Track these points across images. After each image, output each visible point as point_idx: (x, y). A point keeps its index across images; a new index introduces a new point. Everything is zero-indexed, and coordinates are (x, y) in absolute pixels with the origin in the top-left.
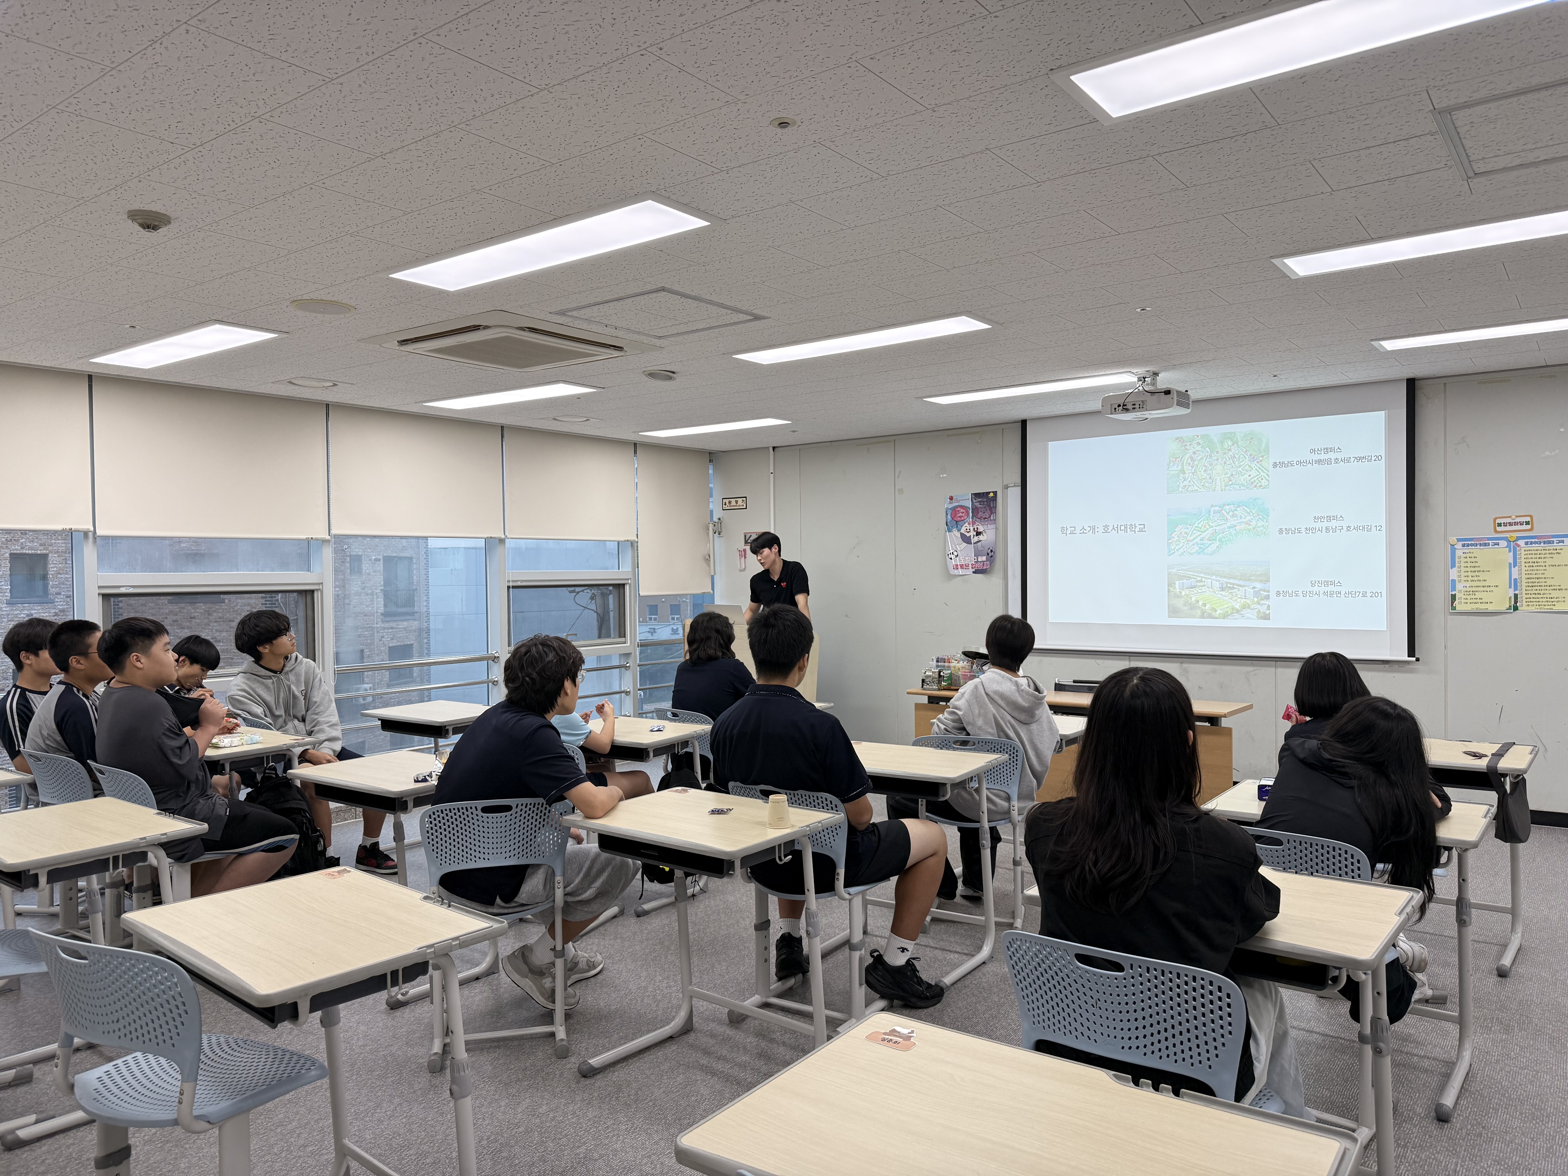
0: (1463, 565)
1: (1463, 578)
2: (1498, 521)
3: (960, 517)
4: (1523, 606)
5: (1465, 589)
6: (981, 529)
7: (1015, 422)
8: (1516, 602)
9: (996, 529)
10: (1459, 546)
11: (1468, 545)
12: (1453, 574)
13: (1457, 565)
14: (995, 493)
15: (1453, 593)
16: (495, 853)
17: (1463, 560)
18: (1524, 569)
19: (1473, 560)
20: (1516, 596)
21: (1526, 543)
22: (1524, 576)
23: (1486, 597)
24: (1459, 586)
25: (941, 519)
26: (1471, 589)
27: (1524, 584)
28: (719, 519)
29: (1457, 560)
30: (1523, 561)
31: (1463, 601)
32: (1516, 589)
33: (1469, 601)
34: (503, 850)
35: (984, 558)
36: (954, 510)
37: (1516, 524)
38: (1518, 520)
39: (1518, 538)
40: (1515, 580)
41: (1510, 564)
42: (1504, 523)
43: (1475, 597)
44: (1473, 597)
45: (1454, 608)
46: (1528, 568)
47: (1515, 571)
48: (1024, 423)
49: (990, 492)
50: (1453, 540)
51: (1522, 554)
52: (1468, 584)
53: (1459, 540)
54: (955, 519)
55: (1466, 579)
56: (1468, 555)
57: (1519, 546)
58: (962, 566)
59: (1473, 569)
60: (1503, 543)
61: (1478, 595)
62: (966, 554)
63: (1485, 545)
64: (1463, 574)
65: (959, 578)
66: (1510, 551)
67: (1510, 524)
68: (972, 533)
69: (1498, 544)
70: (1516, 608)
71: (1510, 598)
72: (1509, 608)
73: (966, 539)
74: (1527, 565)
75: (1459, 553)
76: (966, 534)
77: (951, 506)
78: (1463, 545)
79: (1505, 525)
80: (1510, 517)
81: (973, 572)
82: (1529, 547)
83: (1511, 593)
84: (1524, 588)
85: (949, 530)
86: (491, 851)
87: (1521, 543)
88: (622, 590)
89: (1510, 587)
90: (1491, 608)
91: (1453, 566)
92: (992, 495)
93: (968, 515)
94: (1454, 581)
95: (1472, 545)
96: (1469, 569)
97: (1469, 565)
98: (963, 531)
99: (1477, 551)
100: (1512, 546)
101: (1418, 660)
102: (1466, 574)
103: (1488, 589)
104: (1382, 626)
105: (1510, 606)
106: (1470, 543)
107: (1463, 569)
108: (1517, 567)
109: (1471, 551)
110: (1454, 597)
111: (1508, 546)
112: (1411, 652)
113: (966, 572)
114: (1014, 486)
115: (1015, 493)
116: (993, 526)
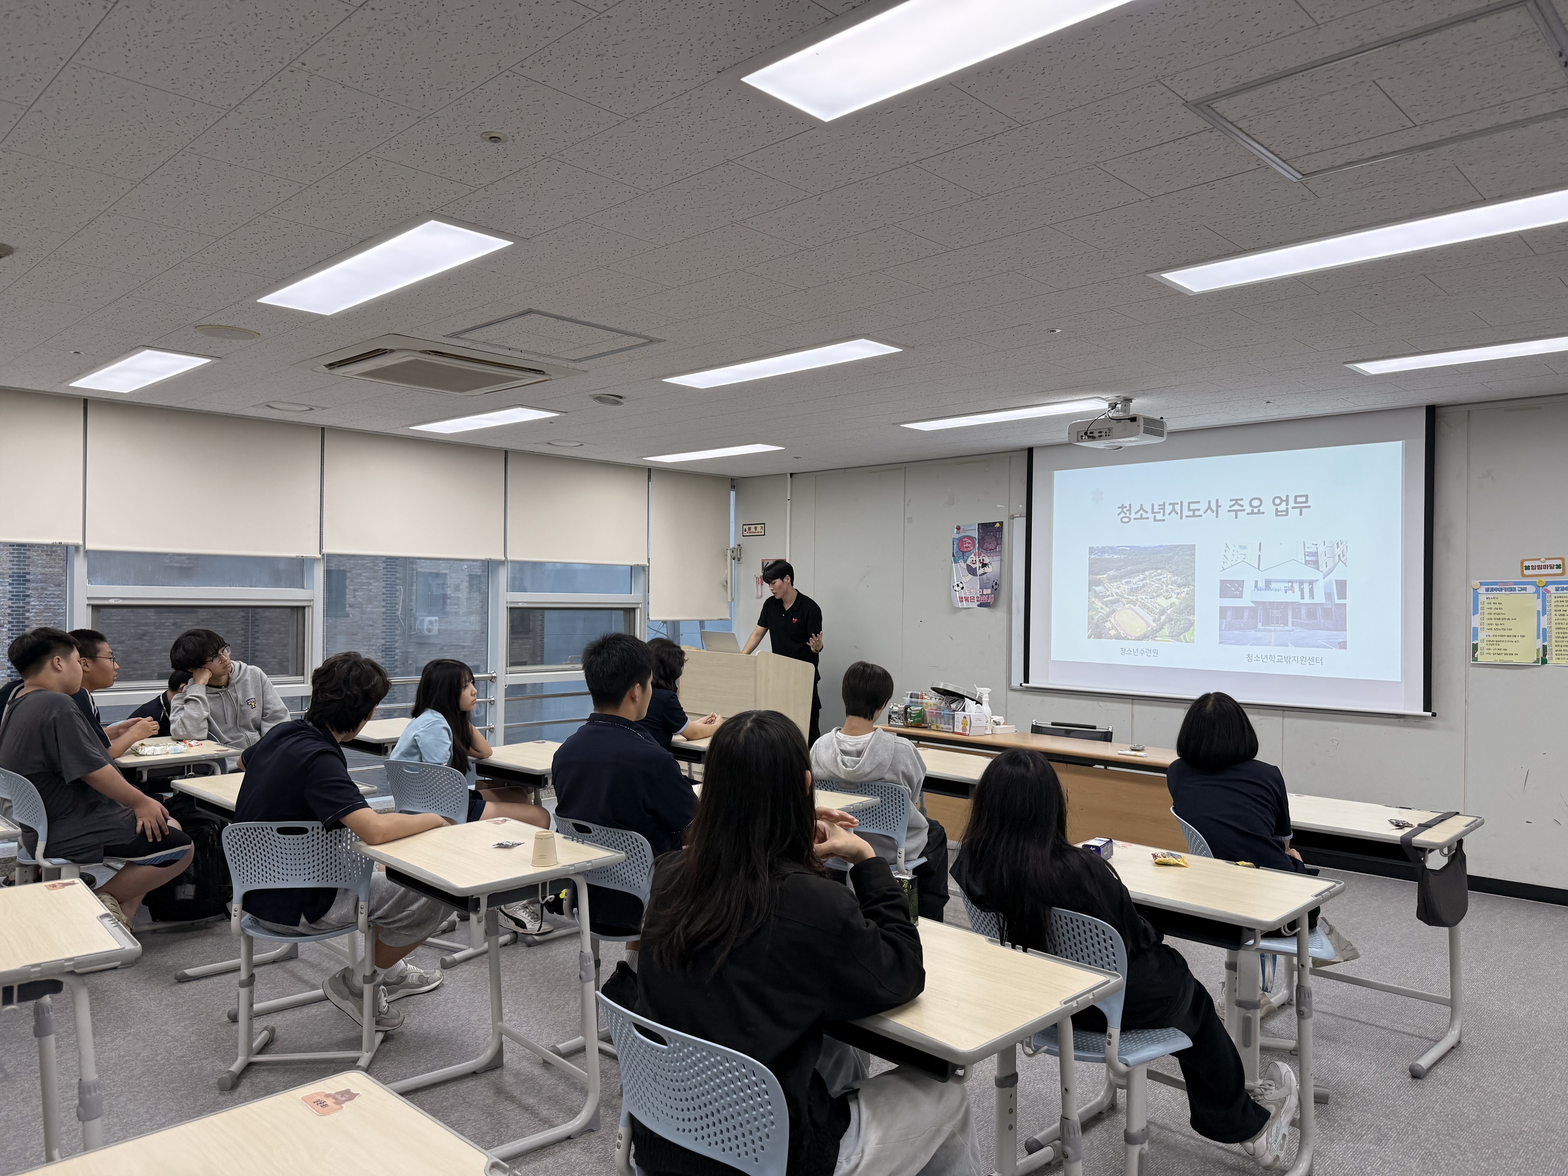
0: (1486, 611)
1: (1486, 627)
2: (1526, 564)
3: (966, 547)
4: (1552, 659)
5: (1489, 638)
6: (987, 561)
7: (1022, 450)
8: (1545, 655)
9: (1001, 561)
10: (1482, 590)
11: (1492, 590)
12: (1476, 621)
13: (1480, 611)
14: (1001, 523)
15: (1475, 642)
16: (294, 875)
17: (1486, 606)
18: (1554, 617)
19: (1498, 606)
20: (1545, 648)
21: (1557, 589)
22: (1554, 626)
23: (1511, 648)
24: (1482, 635)
26: (1495, 639)
27: (1554, 635)
28: (739, 545)
29: (1480, 606)
30: (1553, 608)
31: (1486, 651)
32: (1544, 640)
33: (1492, 652)
34: (302, 872)
35: (989, 591)
36: (961, 541)
37: (1545, 567)
38: (1548, 563)
39: (1548, 584)
40: (1544, 630)
41: (1538, 612)
42: (1533, 566)
43: (1500, 648)
44: (1497, 647)
45: (1476, 660)
46: (1558, 617)
47: (1544, 620)
48: (1030, 450)
49: (996, 523)
50: (1475, 583)
51: (1552, 599)
52: (1491, 633)
53: (1482, 584)
54: (961, 550)
55: (1490, 627)
56: (1492, 601)
57: (1548, 592)
58: (967, 600)
59: (1498, 617)
60: (1531, 589)
61: (1502, 645)
62: (972, 587)
63: (1511, 590)
64: (1486, 622)
65: (964, 611)
66: (1538, 598)
67: (1540, 567)
68: (978, 565)
69: (1525, 589)
70: (1544, 662)
71: (1538, 650)
72: (1537, 661)
73: (972, 571)
74: (1558, 613)
75: (1482, 598)
76: (972, 565)
77: (957, 536)
78: (1487, 590)
79: (1533, 568)
80: (1539, 559)
81: (978, 606)
82: (1560, 593)
83: (1539, 644)
84: (1554, 639)
86: (289, 873)
87: (1551, 588)
88: (632, 614)
89: (1538, 637)
90: (1515, 660)
91: (1476, 612)
92: (998, 525)
93: (974, 546)
94: (1475, 629)
95: (1497, 589)
96: (1493, 616)
97: (1493, 611)
98: (969, 562)
99: (1502, 596)
100: (1542, 591)
101: (1434, 715)
102: (1490, 622)
103: (1514, 639)
104: (1396, 676)
105: (1538, 659)
106: (1494, 587)
107: (1486, 616)
108: (1546, 616)
109: (1496, 596)
110: (1475, 647)
111: (1537, 592)
112: (1427, 706)
113: (970, 605)
114: (1020, 516)
115: (1020, 523)
116: (999, 558)
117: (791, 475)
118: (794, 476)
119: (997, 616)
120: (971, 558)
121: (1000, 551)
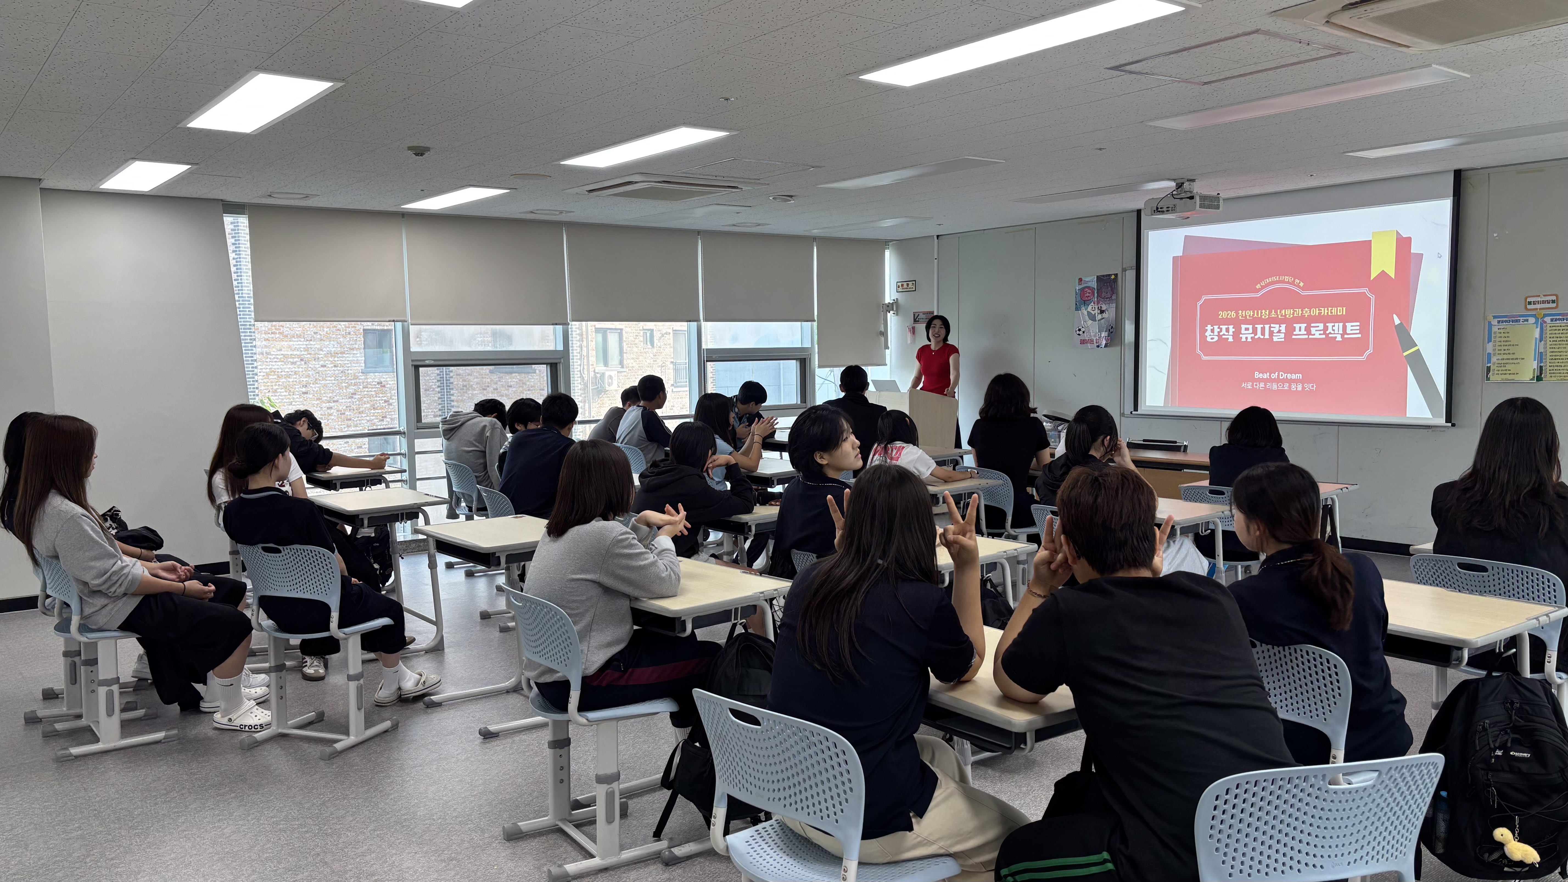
0: (1498, 339)
1: (1497, 352)
2: (1529, 300)
3: (1087, 297)
5: (1498, 362)
6: (1104, 308)
7: (1132, 211)
8: (1541, 374)
9: (1116, 307)
10: (1495, 322)
11: (1503, 322)
12: (1490, 348)
13: (1493, 339)
15: (1489, 365)
17: (1498, 335)
18: (1549, 343)
19: (1506, 335)
20: (1541, 367)
21: (1552, 320)
22: (1549, 350)
23: (1514, 368)
24: (1494, 359)
25: (1071, 300)
26: (1503, 362)
27: (1548, 357)
28: (894, 300)
29: (1493, 335)
30: (1548, 336)
31: (1496, 372)
32: (1541, 362)
33: (1500, 372)
35: (1106, 334)
36: (1082, 290)
37: (1544, 302)
38: (1545, 299)
39: (1545, 315)
40: (1541, 353)
41: (1537, 339)
42: (1533, 302)
44: (1504, 368)
45: (1488, 379)
46: (1552, 343)
47: (1541, 345)
48: (1139, 212)
49: (1111, 275)
50: (1490, 317)
51: (1548, 329)
52: (1500, 357)
53: (1495, 317)
54: (1083, 299)
55: (1500, 352)
56: (1502, 331)
57: (1545, 322)
58: (1088, 341)
59: (1506, 343)
60: (1532, 320)
62: (1092, 331)
63: (1517, 321)
64: (1497, 348)
66: (1537, 327)
67: (1539, 303)
68: (1097, 311)
69: (1527, 320)
70: (1539, 378)
71: (1535, 370)
73: (1092, 318)
74: (1551, 340)
75: (1495, 329)
76: (1092, 312)
77: (1081, 287)
78: (1499, 322)
80: (1539, 296)
82: (1554, 323)
83: (1536, 365)
84: (1548, 361)
85: (1078, 309)
87: (1548, 319)
88: (803, 363)
89: (1536, 360)
91: (1489, 341)
92: (1113, 277)
93: (1094, 295)
94: (1489, 354)
95: (1506, 321)
97: (1503, 339)
98: (1089, 309)
99: (1510, 327)
100: (1540, 322)
101: (1453, 425)
102: (1500, 348)
103: (1517, 361)
105: (1534, 377)
106: (1504, 319)
107: (1498, 344)
108: (1543, 342)
109: (1505, 327)
110: (1489, 369)
111: (1536, 323)
112: (1449, 419)
114: (1131, 269)
115: (1131, 275)
116: (1114, 305)
117: (938, 236)
118: (940, 237)
119: (1110, 356)
120: (1091, 306)
121: (1115, 299)
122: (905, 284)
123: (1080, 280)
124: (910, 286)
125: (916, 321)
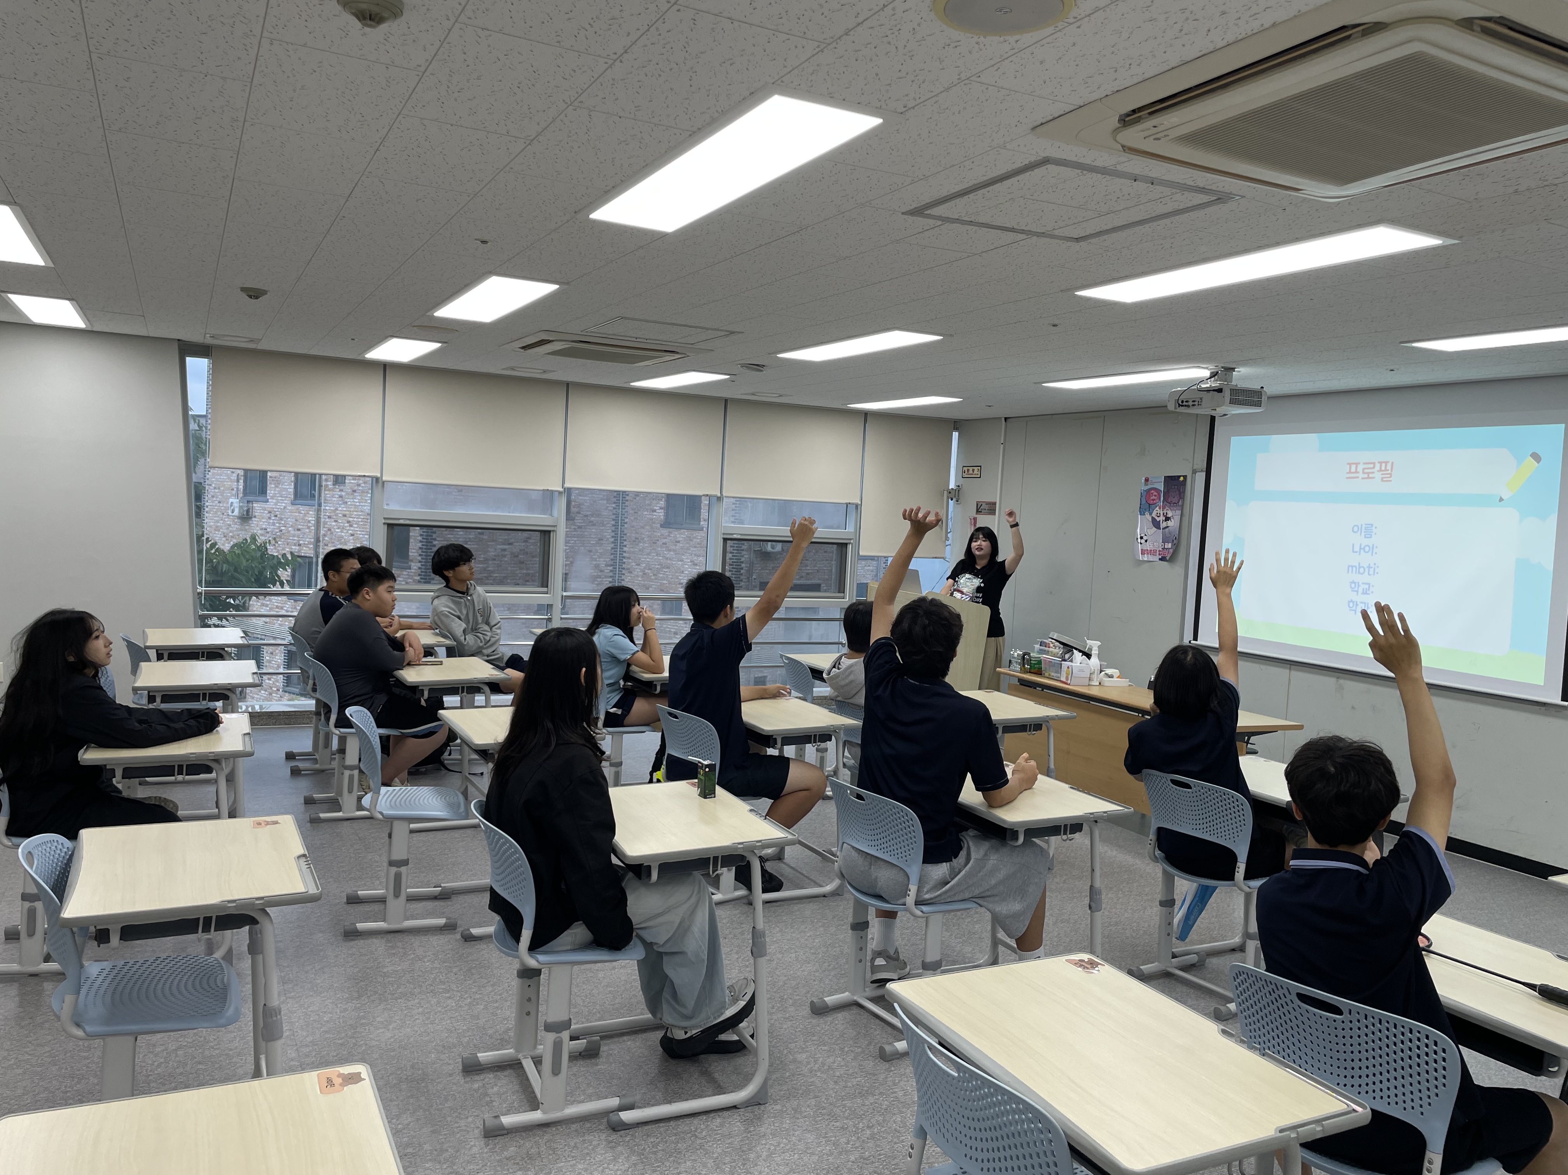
3: (1152, 500)
6: (1169, 515)
9: (1182, 515)
14: (1185, 477)
25: (1135, 502)
28: (958, 486)
35: (1170, 545)
36: (1148, 492)
49: (1180, 476)
54: (1148, 501)
58: (1149, 553)
62: (1155, 540)
65: (1145, 564)
68: (1162, 518)
73: (1156, 524)
76: (1156, 518)
77: (1147, 488)
81: (1160, 559)
85: (1142, 513)
88: (844, 549)
92: (1182, 479)
93: (1160, 499)
98: (1154, 515)
112: (1565, 696)
113: (1151, 558)
114: (1202, 471)
115: (1201, 477)
116: (1179, 512)
117: (1006, 419)
118: (1008, 420)
119: (1173, 572)
120: (1157, 510)
121: (1182, 506)
122: (971, 469)
123: (1147, 480)
124: (976, 472)
125: (978, 511)
